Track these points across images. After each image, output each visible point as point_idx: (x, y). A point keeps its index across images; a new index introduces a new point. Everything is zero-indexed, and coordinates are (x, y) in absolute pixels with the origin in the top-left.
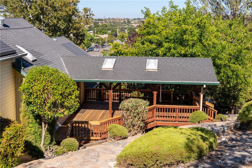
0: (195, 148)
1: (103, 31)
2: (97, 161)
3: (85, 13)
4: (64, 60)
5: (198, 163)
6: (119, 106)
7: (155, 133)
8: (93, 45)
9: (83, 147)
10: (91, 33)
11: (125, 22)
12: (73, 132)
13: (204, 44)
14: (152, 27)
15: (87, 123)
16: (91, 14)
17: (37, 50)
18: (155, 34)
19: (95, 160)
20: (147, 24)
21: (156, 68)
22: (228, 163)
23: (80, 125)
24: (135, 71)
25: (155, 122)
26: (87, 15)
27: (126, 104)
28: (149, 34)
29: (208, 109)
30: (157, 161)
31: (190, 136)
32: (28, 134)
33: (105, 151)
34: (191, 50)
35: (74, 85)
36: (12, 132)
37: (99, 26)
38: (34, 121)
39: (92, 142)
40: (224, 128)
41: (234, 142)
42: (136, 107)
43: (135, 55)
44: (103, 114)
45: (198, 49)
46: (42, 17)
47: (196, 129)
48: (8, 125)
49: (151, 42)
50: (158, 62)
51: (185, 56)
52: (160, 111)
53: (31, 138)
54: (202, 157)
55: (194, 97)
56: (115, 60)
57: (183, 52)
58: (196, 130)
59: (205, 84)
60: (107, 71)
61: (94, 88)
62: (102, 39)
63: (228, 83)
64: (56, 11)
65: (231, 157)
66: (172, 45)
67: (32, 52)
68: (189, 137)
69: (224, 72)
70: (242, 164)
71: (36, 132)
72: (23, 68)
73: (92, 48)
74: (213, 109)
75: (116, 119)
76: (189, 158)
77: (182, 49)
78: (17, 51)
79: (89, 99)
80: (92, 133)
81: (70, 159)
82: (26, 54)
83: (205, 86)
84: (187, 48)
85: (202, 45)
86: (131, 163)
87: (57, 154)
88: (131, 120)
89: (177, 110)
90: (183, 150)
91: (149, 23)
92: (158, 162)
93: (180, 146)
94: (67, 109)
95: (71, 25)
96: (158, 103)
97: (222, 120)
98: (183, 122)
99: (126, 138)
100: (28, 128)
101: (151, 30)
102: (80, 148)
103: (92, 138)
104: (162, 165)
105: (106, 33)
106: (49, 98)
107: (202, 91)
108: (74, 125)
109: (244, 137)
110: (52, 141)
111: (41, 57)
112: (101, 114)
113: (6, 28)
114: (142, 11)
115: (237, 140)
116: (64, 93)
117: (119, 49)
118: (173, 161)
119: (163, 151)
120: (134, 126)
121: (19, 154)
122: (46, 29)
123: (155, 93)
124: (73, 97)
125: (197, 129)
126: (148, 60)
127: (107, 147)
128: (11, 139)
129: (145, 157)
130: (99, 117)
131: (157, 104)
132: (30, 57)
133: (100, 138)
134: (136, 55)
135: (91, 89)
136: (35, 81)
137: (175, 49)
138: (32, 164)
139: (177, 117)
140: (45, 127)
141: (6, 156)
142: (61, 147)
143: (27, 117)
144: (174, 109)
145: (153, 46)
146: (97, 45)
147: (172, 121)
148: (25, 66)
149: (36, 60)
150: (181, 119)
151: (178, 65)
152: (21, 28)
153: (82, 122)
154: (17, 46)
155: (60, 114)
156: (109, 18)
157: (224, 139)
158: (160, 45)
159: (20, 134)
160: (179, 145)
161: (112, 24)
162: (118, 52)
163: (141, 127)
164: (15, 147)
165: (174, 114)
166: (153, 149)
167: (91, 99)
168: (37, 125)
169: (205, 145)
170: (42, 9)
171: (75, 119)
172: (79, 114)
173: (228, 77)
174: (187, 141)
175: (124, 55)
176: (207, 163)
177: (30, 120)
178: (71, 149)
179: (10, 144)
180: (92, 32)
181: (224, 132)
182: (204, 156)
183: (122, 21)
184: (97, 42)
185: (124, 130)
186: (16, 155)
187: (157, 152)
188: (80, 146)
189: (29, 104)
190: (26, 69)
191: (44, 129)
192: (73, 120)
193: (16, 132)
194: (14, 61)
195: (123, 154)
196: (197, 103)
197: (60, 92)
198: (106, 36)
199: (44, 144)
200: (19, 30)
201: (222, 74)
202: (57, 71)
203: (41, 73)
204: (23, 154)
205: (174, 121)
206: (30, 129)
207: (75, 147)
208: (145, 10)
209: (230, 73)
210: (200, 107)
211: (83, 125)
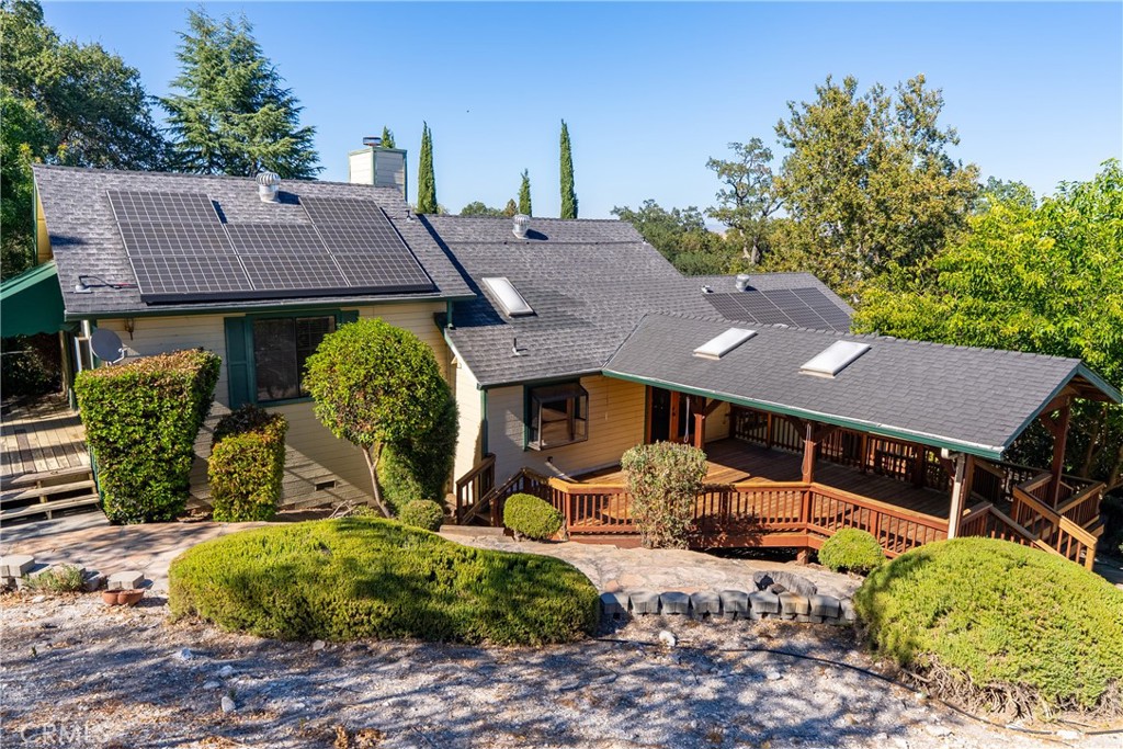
21: (833, 369)
24: (769, 371)
25: (803, 534)
50: (864, 353)
56: (750, 332)
60: (700, 361)
67: (544, 297)
72: (450, 325)
78: (442, 288)
83: (945, 453)
89: (874, 515)
107: (959, 469)
111: (560, 310)
126: (838, 342)
144: (862, 508)
149: (532, 315)
152: (587, 243)
190: (462, 329)
200: (572, 247)
210: (949, 526)
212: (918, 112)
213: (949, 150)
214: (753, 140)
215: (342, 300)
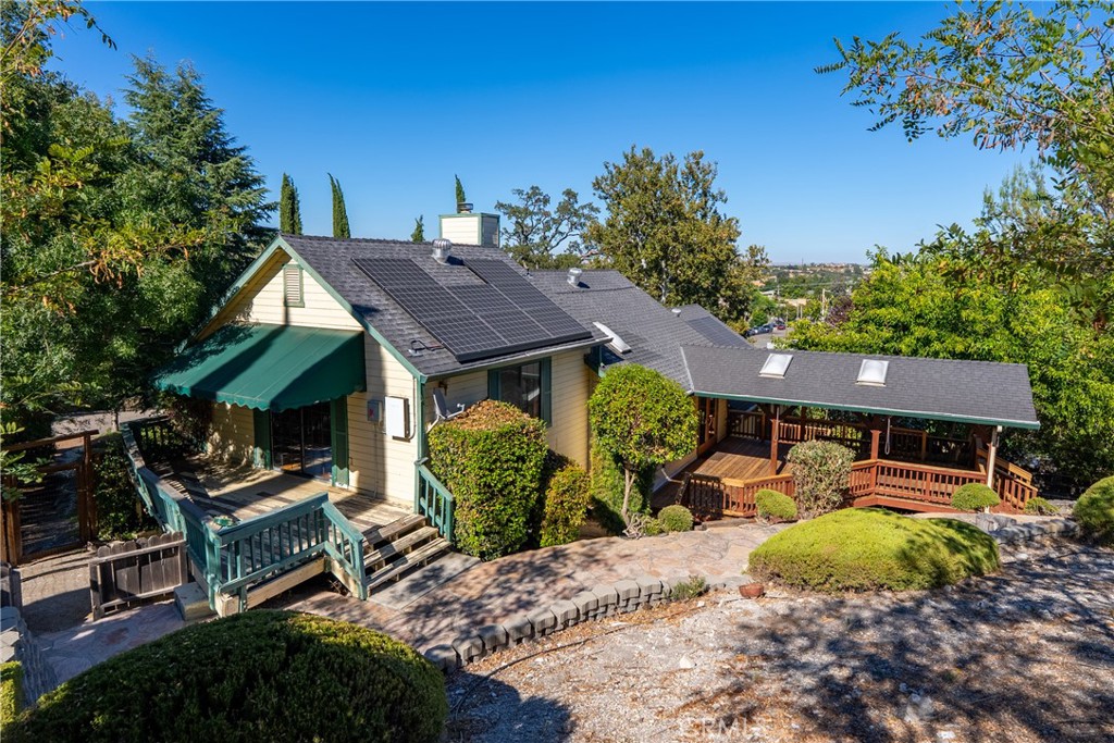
0: (924, 564)
1: (796, 291)
2: (722, 557)
3: (753, 256)
4: (685, 353)
5: (926, 597)
6: (787, 453)
7: (838, 518)
8: (772, 319)
9: (700, 527)
10: (770, 295)
11: (848, 272)
12: (689, 495)
13: (1015, 332)
14: (886, 288)
15: (717, 480)
16: (763, 259)
17: (634, 331)
18: (893, 303)
19: (717, 556)
20: (877, 283)
21: (882, 380)
22: (1001, 609)
23: (704, 482)
24: (833, 384)
25: (873, 496)
26: (756, 261)
27: (801, 450)
28: (879, 304)
29: (1014, 484)
30: (831, 575)
31: (919, 536)
32: (601, 487)
33: (741, 541)
34: (978, 345)
35: (688, 404)
36: (565, 481)
37: (787, 281)
38: (613, 466)
39: (725, 520)
40: (1030, 532)
41: (1050, 567)
42: (824, 461)
43: (843, 348)
44: (760, 468)
45: (999, 342)
46: (663, 264)
47: (944, 522)
48: (561, 467)
49: (879, 325)
50: (889, 368)
51: (964, 356)
52: (886, 473)
53: (605, 497)
54: (944, 585)
55: (979, 452)
56: (790, 357)
57: (960, 348)
58: (945, 525)
59: (1000, 423)
60: (770, 380)
61: (748, 411)
62: (792, 309)
63: (1083, 425)
64: (692, 251)
65: (1015, 598)
66: (934, 333)
67: (624, 336)
68: (915, 538)
69: (1069, 398)
70: (1033, 617)
71: (616, 486)
72: (602, 364)
73: (768, 326)
74: (1028, 484)
75: (781, 480)
76: (908, 583)
77: (956, 342)
78: (593, 334)
79: (735, 433)
80: (727, 502)
81: (670, 546)
82: (611, 340)
83: (1000, 428)
84: (969, 340)
85: (1012, 333)
86: (776, 571)
87: (649, 532)
88: (810, 486)
89: (929, 476)
90: (893, 563)
91: (881, 280)
92: (832, 579)
93: (885, 552)
94: (672, 449)
95: (721, 280)
96: (881, 455)
97: (1041, 511)
98: (943, 504)
99: (795, 521)
100: (601, 476)
101: (885, 297)
102: (696, 527)
103: (726, 512)
104: (840, 586)
105: (802, 296)
106: (638, 426)
107: (994, 437)
108: (692, 481)
109: (1084, 558)
110: (644, 506)
111: (640, 346)
112: (755, 467)
113: (583, 289)
114: (868, 253)
115: (1060, 564)
116: (666, 417)
117: (808, 335)
118: (866, 583)
119: (843, 557)
120: (817, 498)
121: (578, 522)
122: (671, 286)
123: (876, 434)
124: (685, 428)
125: (949, 524)
126: (865, 361)
127: (749, 533)
128: (564, 492)
129: (804, 565)
130: (751, 471)
131: (879, 457)
132: (618, 344)
133: (742, 514)
134: (847, 348)
135: (740, 414)
136: (615, 392)
137: (939, 339)
138: (595, 543)
139: (928, 493)
140: (630, 478)
141: (555, 522)
142: (659, 521)
143: (601, 456)
144: (921, 473)
145: (883, 333)
146: (781, 320)
147: (914, 499)
148: (608, 362)
149: (630, 351)
150: (934, 498)
151: (937, 376)
152: (611, 290)
153: (708, 478)
154: (595, 324)
155: (658, 457)
156: (812, 264)
157: (1023, 556)
158: (902, 328)
159: (580, 487)
160: (882, 550)
161: (819, 276)
162: (806, 341)
163: (834, 503)
164: (570, 509)
165: (919, 484)
166: (823, 549)
167: (739, 433)
168: (617, 473)
169: (955, 562)
170: (665, 248)
171: (699, 472)
172: (710, 461)
173: (1080, 411)
174: (906, 546)
175: (820, 347)
176: (952, 601)
177: (607, 463)
178: (677, 526)
179: (562, 502)
180: (772, 292)
181: (1031, 538)
182: (950, 584)
183: (842, 271)
184: (782, 315)
185: (788, 504)
186: (571, 522)
187: (831, 558)
188: (695, 524)
189: (602, 432)
190: (608, 367)
191: (629, 482)
192: (696, 472)
193: (574, 482)
194: (588, 351)
195: (762, 551)
196: (982, 467)
197: (659, 417)
198: (803, 301)
199: (628, 510)
200: (606, 293)
201: (1063, 403)
202: (657, 376)
203: (628, 377)
204: (584, 523)
205: (921, 500)
206: (605, 479)
207: (685, 525)
208: (875, 251)
209: (1086, 403)
210: (987, 476)
211: (709, 484)
212: (698, 176)
213: (720, 207)
214: (532, 188)
215: (559, 348)
